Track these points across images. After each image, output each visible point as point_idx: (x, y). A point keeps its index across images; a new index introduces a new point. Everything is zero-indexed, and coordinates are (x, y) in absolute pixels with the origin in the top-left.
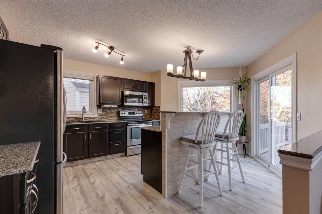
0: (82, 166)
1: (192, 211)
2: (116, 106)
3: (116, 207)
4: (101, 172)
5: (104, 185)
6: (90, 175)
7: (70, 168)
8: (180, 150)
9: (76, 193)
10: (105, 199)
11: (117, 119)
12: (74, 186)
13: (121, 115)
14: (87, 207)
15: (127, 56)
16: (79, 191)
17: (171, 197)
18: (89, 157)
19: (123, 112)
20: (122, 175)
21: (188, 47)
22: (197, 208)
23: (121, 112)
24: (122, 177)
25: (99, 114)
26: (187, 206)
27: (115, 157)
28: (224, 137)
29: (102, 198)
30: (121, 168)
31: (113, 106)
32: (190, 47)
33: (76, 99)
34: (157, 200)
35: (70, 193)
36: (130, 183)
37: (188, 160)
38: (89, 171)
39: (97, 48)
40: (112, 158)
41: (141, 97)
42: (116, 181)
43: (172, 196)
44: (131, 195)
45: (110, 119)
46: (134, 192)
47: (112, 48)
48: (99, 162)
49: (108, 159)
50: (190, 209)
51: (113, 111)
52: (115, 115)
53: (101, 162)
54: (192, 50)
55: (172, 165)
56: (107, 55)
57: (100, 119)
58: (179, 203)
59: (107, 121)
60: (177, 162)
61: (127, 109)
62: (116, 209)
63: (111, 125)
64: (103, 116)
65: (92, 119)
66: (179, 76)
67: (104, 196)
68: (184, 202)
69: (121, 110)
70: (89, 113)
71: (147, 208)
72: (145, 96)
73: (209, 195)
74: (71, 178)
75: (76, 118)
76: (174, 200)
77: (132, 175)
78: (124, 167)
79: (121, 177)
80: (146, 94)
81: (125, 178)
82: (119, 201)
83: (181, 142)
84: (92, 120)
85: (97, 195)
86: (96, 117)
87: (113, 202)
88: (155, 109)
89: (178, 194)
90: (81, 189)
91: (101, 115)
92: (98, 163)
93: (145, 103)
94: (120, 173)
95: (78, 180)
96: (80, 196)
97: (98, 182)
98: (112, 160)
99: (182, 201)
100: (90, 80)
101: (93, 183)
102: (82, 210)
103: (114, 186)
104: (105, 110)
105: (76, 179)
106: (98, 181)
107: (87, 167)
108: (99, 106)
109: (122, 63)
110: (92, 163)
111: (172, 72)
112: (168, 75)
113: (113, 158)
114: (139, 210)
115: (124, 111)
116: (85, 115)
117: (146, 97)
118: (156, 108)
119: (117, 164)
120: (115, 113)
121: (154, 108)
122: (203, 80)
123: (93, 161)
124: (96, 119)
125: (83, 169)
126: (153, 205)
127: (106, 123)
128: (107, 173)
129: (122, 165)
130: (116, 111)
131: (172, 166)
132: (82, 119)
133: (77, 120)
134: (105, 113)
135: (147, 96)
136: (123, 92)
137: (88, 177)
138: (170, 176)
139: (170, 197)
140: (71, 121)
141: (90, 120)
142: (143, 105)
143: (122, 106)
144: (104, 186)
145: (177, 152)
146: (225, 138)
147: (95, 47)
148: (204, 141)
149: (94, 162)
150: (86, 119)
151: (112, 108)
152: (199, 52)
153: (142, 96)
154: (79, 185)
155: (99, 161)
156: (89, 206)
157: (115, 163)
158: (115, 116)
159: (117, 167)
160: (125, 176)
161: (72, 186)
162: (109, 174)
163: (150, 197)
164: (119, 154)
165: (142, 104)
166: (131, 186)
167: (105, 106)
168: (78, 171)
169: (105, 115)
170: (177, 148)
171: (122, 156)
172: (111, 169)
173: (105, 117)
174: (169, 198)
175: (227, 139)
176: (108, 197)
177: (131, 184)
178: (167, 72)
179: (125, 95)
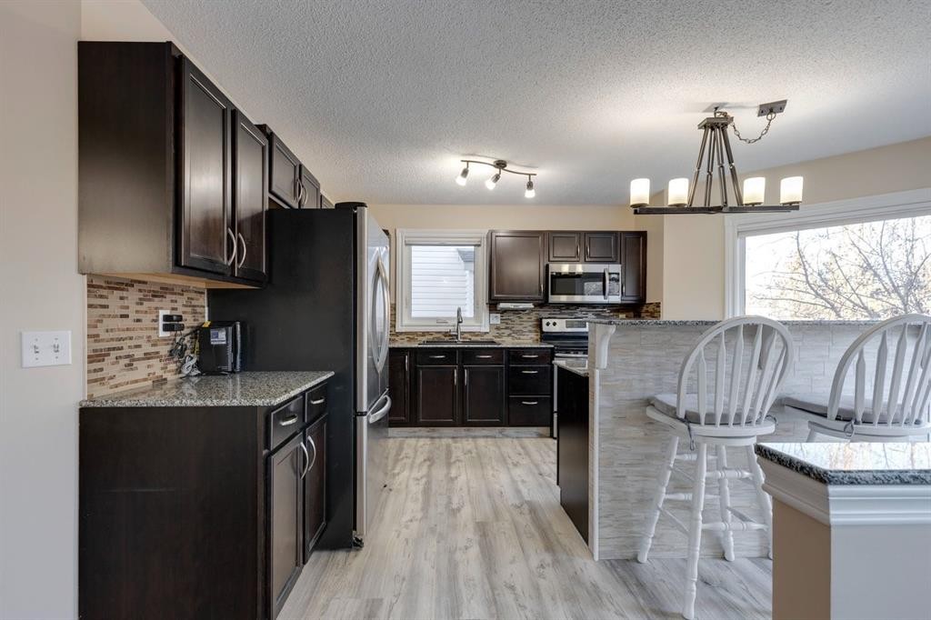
0: (450, 441)
1: (649, 614)
2: (531, 306)
3: (470, 536)
4: (479, 461)
5: (471, 490)
6: (455, 462)
7: (428, 441)
8: (646, 434)
9: (416, 489)
10: (458, 515)
11: (536, 337)
12: (419, 475)
13: (545, 329)
14: (421, 519)
15: (543, 174)
16: (421, 487)
17: (611, 564)
18: (464, 424)
19: (551, 321)
20: (519, 479)
21: (716, 108)
22: (673, 614)
23: (545, 322)
24: (517, 481)
25: (494, 325)
26: (643, 599)
27: (524, 436)
28: (833, 413)
29: (454, 512)
30: (525, 461)
31: (522, 306)
32: (723, 105)
33: (466, 290)
34: (568, 555)
35: (407, 486)
36: (527, 499)
37: (669, 468)
38: (457, 453)
39: (465, 173)
40: (516, 435)
41: (600, 277)
42: (497, 486)
43: (616, 560)
44: (515, 525)
45: (519, 339)
46: (524, 520)
47: (501, 165)
48: (485, 439)
49: (507, 436)
50: (647, 609)
51: (525, 318)
52: (530, 328)
53: (489, 439)
54: (730, 114)
55: (616, 471)
56: (491, 185)
57: (496, 337)
58: (625, 582)
59: (508, 342)
60: (639, 469)
61: (564, 314)
62: (469, 540)
63: (515, 354)
64: (503, 331)
65: (477, 336)
66: (678, 209)
67: (459, 510)
68: (640, 585)
69: (546, 314)
70: (473, 323)
71: (534, 562)
72: (610, 274)
73: (744, 600)
74: (420, 459)
75: (446, 334)
76: (616, 571)
77: (540, 485)
78: (532, 462)
79: (513, 481)
80: (616, 268)
81: (521, 487)
82: (483, 529)
83: (645, 411)
84: (478, 339)
85: (450, 502)
86: (486, 333)
87: (471, 526)
88: (647, 311)
89: (638, 562)
90: (428, 483)
91: (498, 328)
92: (481, 442)
93: (610, 293)
94: (518, 472)
95: (430, 466)
96: (420, 497)
97: (463, 478)
98: (515, 441)
99: (637, 580)
100: (475, 245)
101: (452, 480)
102: (411, 521)
103: (489, 495)
104: (506, 316)
105: (428, 463)
106: (465, 476)
107: (459, 445)
108: (493, 305)
109: (530, 194)
110: (470, 440)
111: (648, 202)
112: (636, 212)
113: (520, 435)
114: (514, 560)
115: (555, 318)
116: (463, 329)
117: (616, 276)
118: (650, 309)
119: (522, 451)
120: (531, 324)
121: (645, 308)
122: (792, 206)
123: (473, 434)
124: (486, 338)
125: (448, 446)
126: (550, 562)
127: (501, 348)
128: (489, 468)
129: (530, 456)
130: (534, 319)
131: (618, 477)
132: (457, 336)
133: (447, 339)
134: (507, 324)
135: (618, 274)
136: (547, 267)
137: (449, 465)
138: (610, 501)
139: (608, 560)
140: (436, 340)
141: (474, 338)
142: (606, 301)
143: (543, 304)
144: (469, 491)
145: (634, 438)
146: (838, 419)
147: (461, 171)
148: (708, 415)
149: (474, 437)
150: (466, 335)
151: (524, 310)
152: (771, 111)
153: (604, 274)
154: (428, 475)
155: (487, 437)
156: (425, 517)
157: (519, 448)
158: (530, 331)
159: (516, 459)
160: (523, 481)
161: (416, 474)
162: (493, 468)
163: (555, 543)
164: (535, 429)
165: (602, 297)
166: (525, 506)
167: (502, 305)
168: (438, 449)
169: (507, 328)
170: (635, 429)
171: (541, 436)
172: (503, 460)
173: (508, 332)
174: (602, 562)
175: (843, 424)
176: (466, 512)
177: (527, 502)
178: (632, 203)
179: (552, 275)
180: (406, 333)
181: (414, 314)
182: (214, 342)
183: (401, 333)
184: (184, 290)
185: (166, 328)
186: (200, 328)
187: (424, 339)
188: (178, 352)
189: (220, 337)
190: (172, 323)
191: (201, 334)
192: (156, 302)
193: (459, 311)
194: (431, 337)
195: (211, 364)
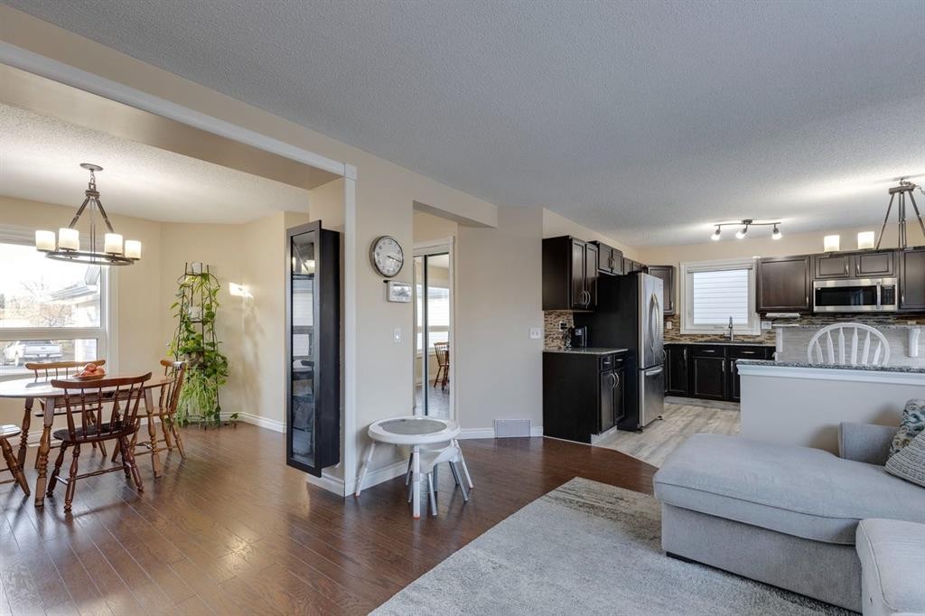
2: (797, 315)
18: (731, 399)
21: (902, 179)
25: (765, 330)
31: (787, 315)
39: (718, 232)
47: (747, 222)
54: (913, 182)
56: (740, 236)
57: (766, 339)
64: (773, 335)
65: (749, 338)
70: (746, 328)
72: (883, 286)
75: (722, 336)
84: (750, 340)
86: (757, 336)
93: (883, 303)
100: (747, 269)
108: (763, 315)
109: (776, 236)
116: (735, 333)
117: (891, 288)
124: (757, 339)
132: (730, 338)
133: (722, 340)
135: (893, 286)
136: (813, 283)
141: (746, 340)
142: (879, 310)
143: (809, 313)
147: (714, 232)
150: (739, 338)
151: (791, 318)
153: (875, 287)
165: (875, 306)
167: (768, 315)
179: (817, 291)
180: (688, 335)
181: (696, 322)
182: (577, 334)
183: (685, 335)
184: (566, 313)
185: (562, 328)
186: (571, 328)
187: (703, 339)
188: (565, 338)
189: (579, 332)
190: (563, 326)
191: (572, 331)
192: (559, 319)
193: (731, 318)
194: (709, 338)
195: (576, 343)
